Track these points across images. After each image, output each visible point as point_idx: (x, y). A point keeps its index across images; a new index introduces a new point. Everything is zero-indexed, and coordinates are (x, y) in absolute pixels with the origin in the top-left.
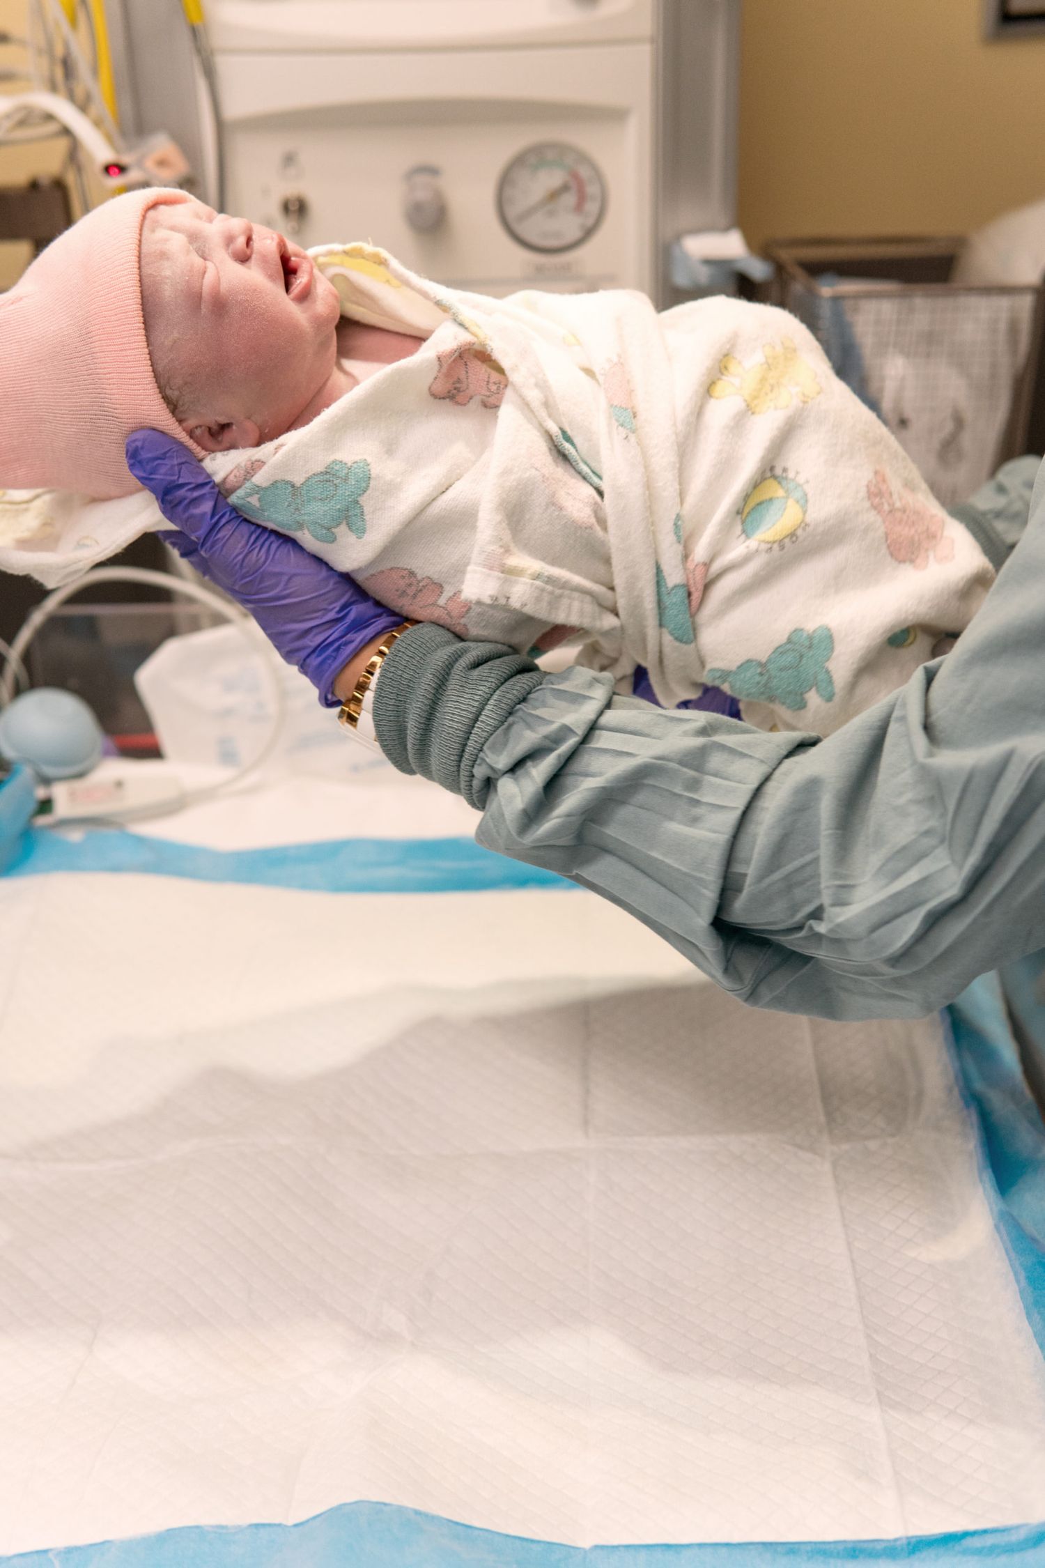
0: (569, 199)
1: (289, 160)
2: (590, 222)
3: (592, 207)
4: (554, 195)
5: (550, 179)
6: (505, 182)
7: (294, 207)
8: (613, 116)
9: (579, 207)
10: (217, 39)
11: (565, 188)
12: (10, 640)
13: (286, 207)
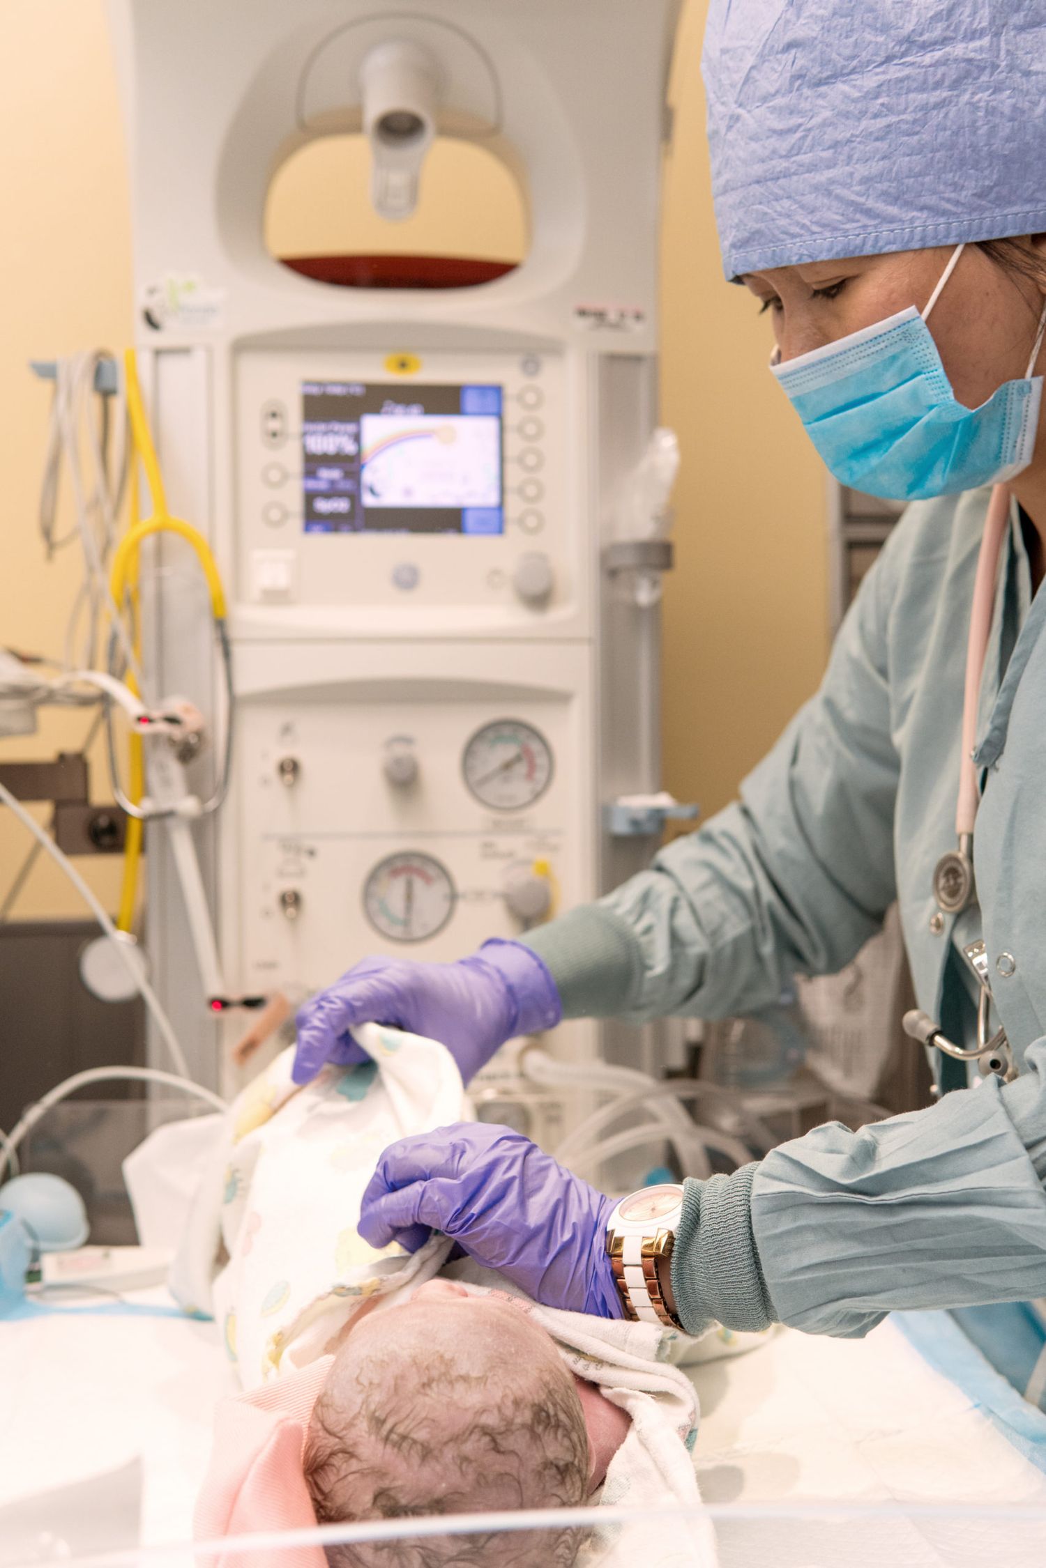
0: (521, 769)
1: (287, 730)
2: (539, 787)
3: (541, 776)
4: (508, 766)
5: (507, 752)
6: (469, 751)
7: (289, 768)
8: (559, 698)
9: (530, 775)
10: (234, 632)
11: (518, 759)
12: (8, 1131)
13: (282, 769)
